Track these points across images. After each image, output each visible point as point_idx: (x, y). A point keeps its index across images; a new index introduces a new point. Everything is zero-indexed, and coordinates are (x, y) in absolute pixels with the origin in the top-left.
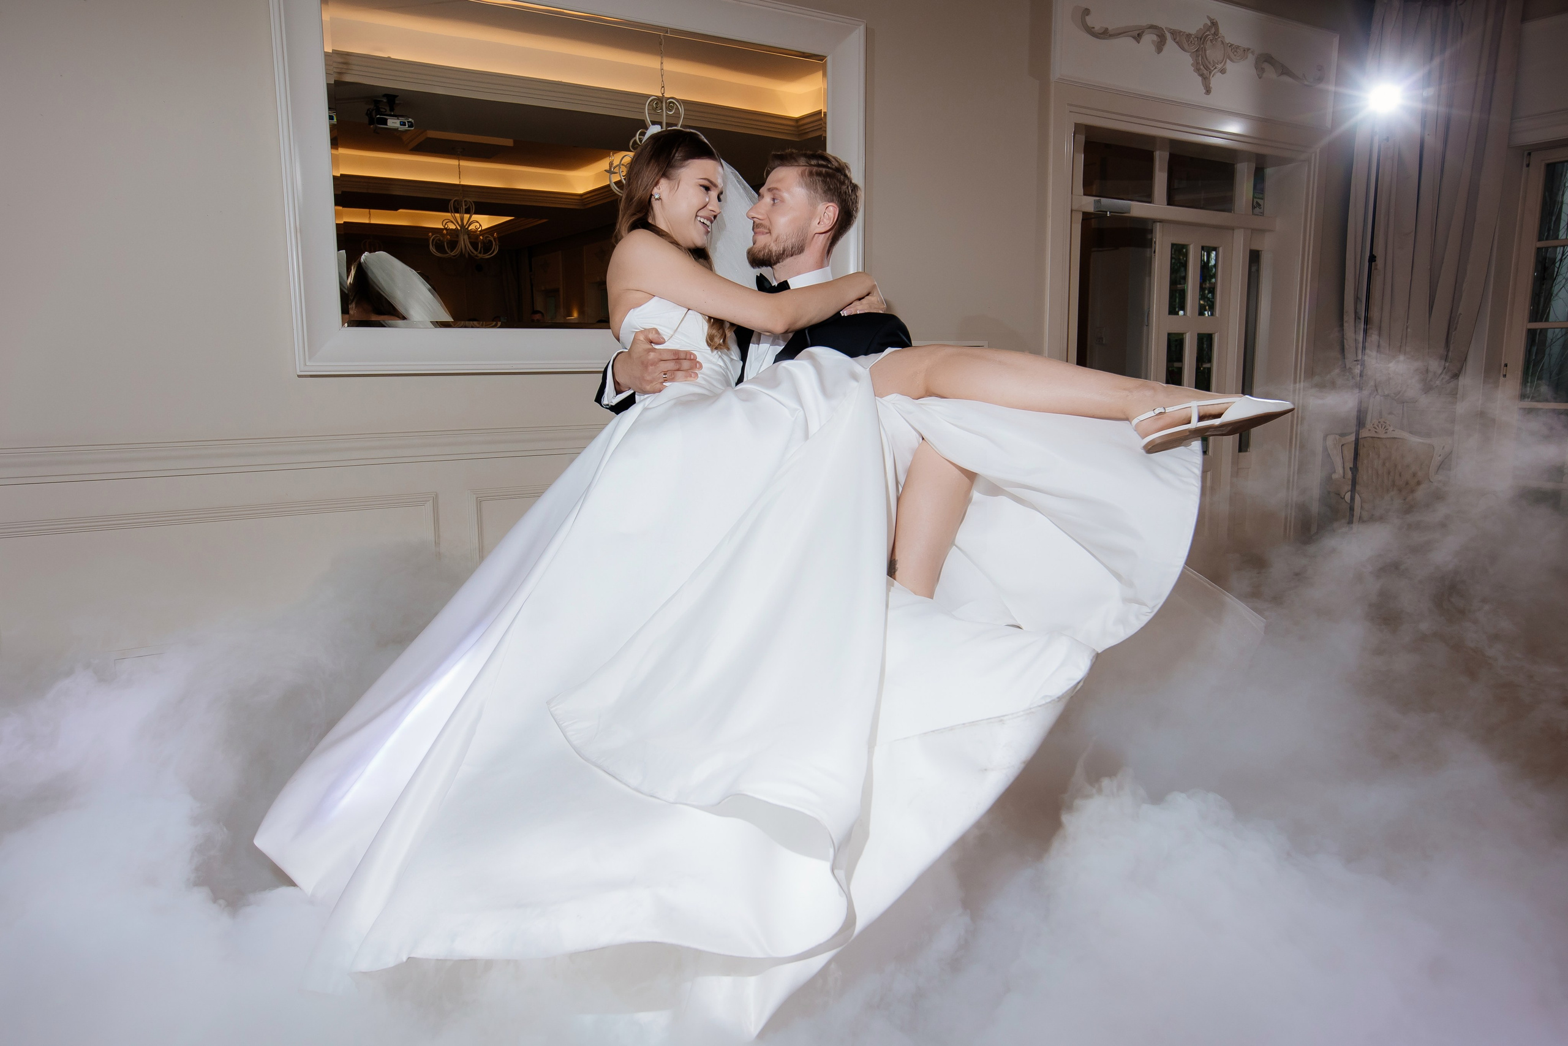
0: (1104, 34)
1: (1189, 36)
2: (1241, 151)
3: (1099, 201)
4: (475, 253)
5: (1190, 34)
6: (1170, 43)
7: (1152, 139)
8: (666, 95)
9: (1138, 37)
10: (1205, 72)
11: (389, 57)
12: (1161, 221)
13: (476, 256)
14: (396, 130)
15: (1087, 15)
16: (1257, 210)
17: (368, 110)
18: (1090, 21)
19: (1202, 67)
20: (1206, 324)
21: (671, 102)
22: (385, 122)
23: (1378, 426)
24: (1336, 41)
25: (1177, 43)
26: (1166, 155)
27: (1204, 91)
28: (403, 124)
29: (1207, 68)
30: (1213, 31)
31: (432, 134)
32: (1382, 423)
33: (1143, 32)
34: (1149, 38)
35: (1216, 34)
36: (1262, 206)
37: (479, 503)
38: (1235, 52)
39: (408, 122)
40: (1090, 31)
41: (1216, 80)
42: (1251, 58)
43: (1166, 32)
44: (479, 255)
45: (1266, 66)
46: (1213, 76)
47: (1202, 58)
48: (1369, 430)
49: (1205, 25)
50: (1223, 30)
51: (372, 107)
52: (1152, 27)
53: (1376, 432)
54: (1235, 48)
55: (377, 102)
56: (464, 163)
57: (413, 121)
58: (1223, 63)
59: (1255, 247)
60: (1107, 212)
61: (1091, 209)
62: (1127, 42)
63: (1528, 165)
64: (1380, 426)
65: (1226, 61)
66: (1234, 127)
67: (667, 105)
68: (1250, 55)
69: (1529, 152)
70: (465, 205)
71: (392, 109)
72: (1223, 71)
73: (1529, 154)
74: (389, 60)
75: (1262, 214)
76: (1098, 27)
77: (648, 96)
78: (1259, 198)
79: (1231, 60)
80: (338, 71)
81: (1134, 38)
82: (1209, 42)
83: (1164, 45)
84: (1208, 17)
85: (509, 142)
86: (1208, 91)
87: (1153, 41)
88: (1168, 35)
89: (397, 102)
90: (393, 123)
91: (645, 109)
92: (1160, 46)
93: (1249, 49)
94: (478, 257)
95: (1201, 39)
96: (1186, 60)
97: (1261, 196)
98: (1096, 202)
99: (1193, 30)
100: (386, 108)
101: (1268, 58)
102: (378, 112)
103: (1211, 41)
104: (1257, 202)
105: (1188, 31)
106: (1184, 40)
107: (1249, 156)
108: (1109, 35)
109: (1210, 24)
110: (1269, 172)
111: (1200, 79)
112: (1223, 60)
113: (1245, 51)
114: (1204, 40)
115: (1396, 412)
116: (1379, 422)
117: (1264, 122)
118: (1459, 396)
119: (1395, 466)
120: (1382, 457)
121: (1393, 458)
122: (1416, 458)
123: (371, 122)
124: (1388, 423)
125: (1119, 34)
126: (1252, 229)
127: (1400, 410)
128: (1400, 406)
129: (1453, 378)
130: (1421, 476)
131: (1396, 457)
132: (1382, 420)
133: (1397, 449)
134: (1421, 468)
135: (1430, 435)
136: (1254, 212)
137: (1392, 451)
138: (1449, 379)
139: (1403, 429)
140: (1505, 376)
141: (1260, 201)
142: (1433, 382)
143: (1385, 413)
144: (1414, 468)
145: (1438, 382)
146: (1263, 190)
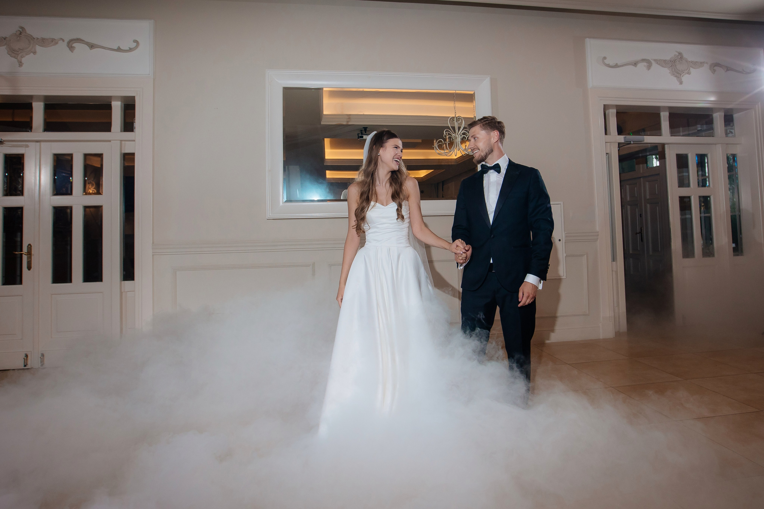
0: (616, 66)
1: (665, 61)
2: (714, 108)
6: (654, 64)
7: (657, 108)
8: (457, 116)
10: (677, 75)
11: (364, 114)
12: (668, 144)
15: (605, 59)
16: (730, 135)
17: (358, 134)
18: (607, 61)
19: (675, 73)
20: (703, 192)
21: (459, 118)
22: (362, 137)
24: (761, 52)
25: (659, 64)
26: (667, 114)
27: (679, 83)
29: (678, 73)
30: (680, 57)
33: (638, 62)
34: (642, 66)
36: (734, 133)
38: (696, 64)
40: (609, 66)
41: (685, 78)
43: (651, 61)
45: (716, 68)
46: (682, 76)
47: (675, 69)
49: (675, 55)
50: (685, 56)
51: (359, 132)
52: (643, 60)
55: (361, 130)
58: (688, 70)
59: (730, 153)
60: (631, 142)
61: (623, 141)
62: (630, 67)
65: (690, 69)
66: (712, 99)
68: (706, 65)
71: (365, 132)
72: (689, 73)
75: (734, 136)
76: (612, 64)
77: (449, 117)
78: (730, 129)
79: (693, 67)
81: (633, 65)
82: (677, 62)
83: (651, 66)
84: (676, 51)
85: (420, 141)
86: (681, 83)
87: (645, 66)
88: (653, 62)
89: (367, 130)
91: (447, 122)
92: (649, 67)
93: (704, 62)
95: (673, 61)
96: (666, 71)
97: (732, 128)
98: (625, 138)
99: (668, 58)
100: (364, 132)
101: (717, 65)
102: (362, 134)
103: (679, 61)
104: (730, 131)
105: (665, 59)
106: (663, 63)
107: (718, 110)
108: (618, 66)
109: (677, 54)
110: (735, 116)
111: (675, 78)
112: (688, 69)
113: (702, 64)
114: (675, 62)
117: (721, 94)
123: (359, 138)
125: (624, 65)
126: (727, 144)
136: (726, 136)
141: (732, 130)
146: (733, 125)
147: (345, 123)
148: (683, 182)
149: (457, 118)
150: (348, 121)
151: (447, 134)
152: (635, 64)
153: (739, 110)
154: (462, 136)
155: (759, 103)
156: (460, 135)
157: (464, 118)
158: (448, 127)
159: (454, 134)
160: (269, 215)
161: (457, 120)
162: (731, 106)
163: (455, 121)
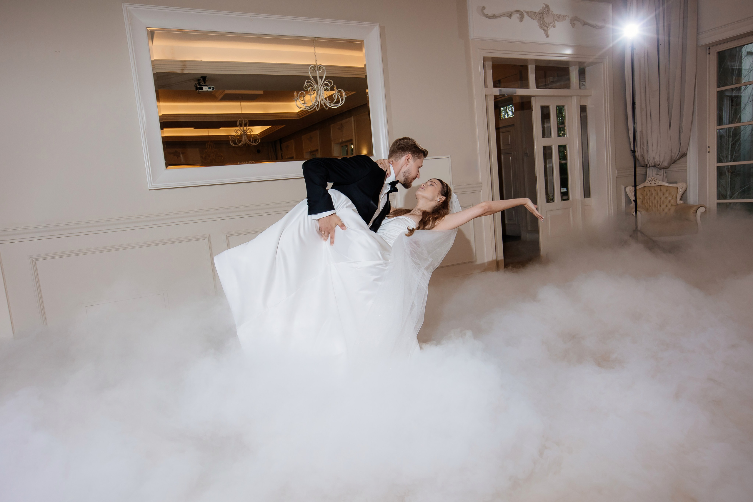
0: (494, 17)
1: (535, 13)
2: (571, 61)
3: (501, 90)
4: (250, 143)
5: (535, 12)
6: (526, 17)
7: (526, 60)
8: (318, 64)
9: (510, 16)
10: (545, 28)
11: (201, 61)
12: (534, 96)
13: (251, 144)
14: (207, 91)
15: (484, 9)
16: (583, 87)
17: (195, 84)
18: (486, 12)
19: (543, 26)
20: (562, 141)
21: (320, 67)
22: (202, 88)
23: (651, 181)
25: (530, 16)
26: (534, 67)
27: (546, 36)
28: (210, 88)
29: (545, 26)
30: (547, 9)
31: (227, 92)
32: (653, 179)
33: (512, 14)
34: (515, 16)
35: (548, 11)
36: (585, 85)
37: (228, 237)
38: (559, 18)
39: (212, 87)
40: (487, 16)
41: (551, 31)
42: (568, 20)
43: (523, 12)
44: (252, 144)
45: (576, 22)
46: (549, 29)
47: (543, 22)
48: (647, 183)
49: (543, 7)
50: (551, 8)
51: (197, 83)
52: (517, 11)
53: (650, 183)
54: (559, 16)
55: (199, 80)
56: (243, 104)
57: (214, 87)
59: (582, 104)
60: (505, 94)
61: (498, 94)
62: (506, 18)
63: (709, 54)
64: (652, 181)
65: (555, 23)
66: (570, 52)
67: (319, 68)
68: (567, 18)
69: (709, 47)
70: (244, 122)
71: (205, 83)
72: (554, 27)
73: (709, 48)
74: (201, 62)
75: (585, 88)
76: (490, 14)
77: (309, 65)
78: (583, 82)
79: (557, 21)
80: (181, 69)
81: (508, 17)
82: (545, 15)
83: (523, 18)
84: (544, 4)
85: (261, 92)
86: (548, 36)
87: (518, 17)
88: (525, 14)
89: (206, 79)
90: (205, 88)
91: (308, 71)
92: (521, 19)
93: (566, 16)
94: (252, 145)
95: (541, 14)
96: (535, 24)
97: (584, 80)
98: (500, 90)
99: (537, 10)
100: (202, 83)
101: (576, 19)
102: (200, 84)
103: (546, 14)
104: (582, 83)
105: (534, 11)
106: (533, 15)
107: (575, 63)
108: (496, 17)
109: (545, 6)
110: (587, 69)
111: (543, 31)
112: (553, 21)
113: (564, 17)
114: (543, 14)
115: (659, 174)
116: (652, 179)
117: (577, 47)
118: (688, 163)
119: (660, 198)
120: (654, 195)
121: (659, 195)
122: (670, 194)
123: (197, 89)
124: (656, 179)
125: (500, 16)
126: (580, 96)
127: (661, 172)
128: (661, 170)
129: (684, 155)
130: (673, 202)
131: (660, 194)
132: (653, 178)
133: (661, 190)
134: (672, 198)
135: (676, 183)
136: (580, 88)
137: (659, 191)
138: (682, 156)
139: (663, 181)
140: (709, 152)
141: (584, 83)
142: (675, 158)
143: (654, 174)
144: (670, 198)
145: (677, 158)
146: (585, 78)
147: (179, 71)
148: (545, 133)
149: (318, 67)
150: (183, 68)
151: (309, 85)
153: (592, 64)
154: (325, 87)
155: (607, 57)
156: (322, 87)
158: (308, 77)
159: (316, 86)
160: (152, 185)
161: (318, 69)
162: (591, 60)
163: (316, 70)
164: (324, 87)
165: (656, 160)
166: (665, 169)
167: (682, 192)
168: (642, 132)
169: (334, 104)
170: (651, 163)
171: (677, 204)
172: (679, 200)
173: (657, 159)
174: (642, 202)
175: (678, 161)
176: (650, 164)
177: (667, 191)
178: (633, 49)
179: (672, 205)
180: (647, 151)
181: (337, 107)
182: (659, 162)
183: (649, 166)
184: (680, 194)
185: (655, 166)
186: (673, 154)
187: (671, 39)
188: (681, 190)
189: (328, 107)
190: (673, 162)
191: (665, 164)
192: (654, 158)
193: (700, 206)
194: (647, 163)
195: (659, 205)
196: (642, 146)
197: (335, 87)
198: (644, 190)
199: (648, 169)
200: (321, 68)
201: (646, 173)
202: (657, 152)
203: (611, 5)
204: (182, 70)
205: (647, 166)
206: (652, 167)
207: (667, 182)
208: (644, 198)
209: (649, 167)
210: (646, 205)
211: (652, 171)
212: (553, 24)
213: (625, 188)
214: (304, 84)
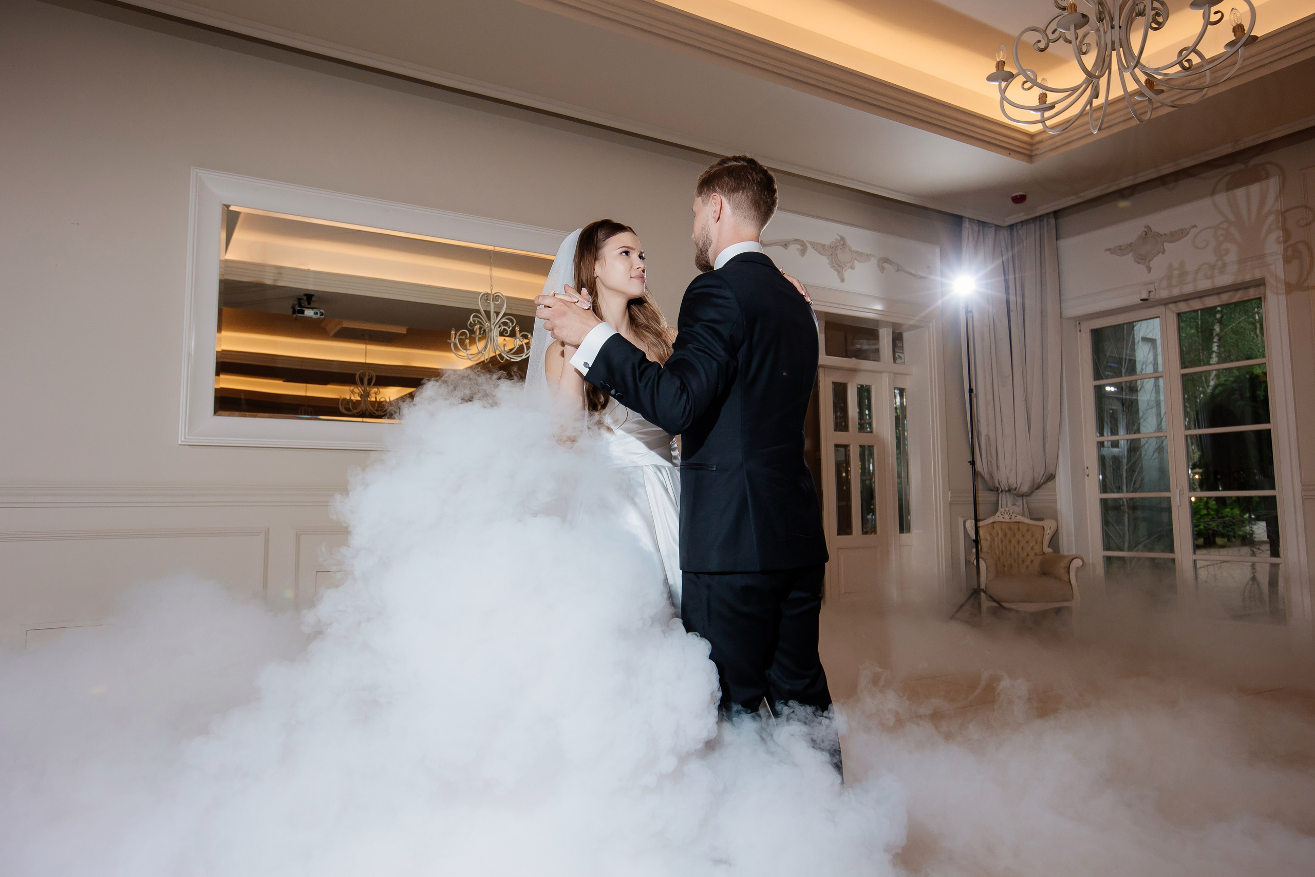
1: (823, 246)
2: (881, 321)
5: (825, 245)
6: (810, 250)
8: (494, 292)
10: (839, 268)
13: (374, 413)
14: (311, 318)
16: (899, 361)
17: (293, 305)
19: (836, 265)
20: (865, 439)
21: (497, 297)
22: (303, 312)
23: (1004, 514)
24: (938, 250)
25: (816, 250)
27: (840, 280)
28: (316, 314)
29: (840, 266)
30: (842, 243)
31: (347, 324)
32: (1007, 511)
33: (789, 243)
34: (794, 248)
35: (844, 244)
36: (903, 358)
37: (298, 536)
38: (862, 257)
39: (320, 312)
41: (848, 273)
42: (874, 261)
43: (807, 243)
44: (376, 412)
45: (885, 265)
46: (845, 271)
47: (835, 259)
48: (998, 517)
49: (836, 239)
50: (849, 242)
51: (296, 303)
52: (796, 241)
53: (1003, 518)
54: (861, 254)
55: (299, 299)
56: (371, 347)
57: (324, 312)
63: (1080, 331)
64: (1006, 513)
65: (854, 261)
66: (878, 307)
67: (495, 299)
68: (873, 259)
69: (1079, 320)
70: (369, 376)
71: (309, 304)
72: (852, 268)
73: (1080, 323)
74: (310, 271)
75: (904, 363)
78: (899, 353)
79: (857, 260)
80: (275, 278)
81: (783, 247)
82: (839, 250)
83: (805, 251)
84: (838, 234)
85: (403, 330)
86: (843, 280)
87: (798, 249)
88: (809, 245)
89: (313, 299)
90: (309, 313)
91: (478, 301)
92: (803, 252)
93: (871, 255)
95: (833, 248)
96: (824, 260)
97: (901, 351)
99: (827, 242)
100: (305, 303)
101: (887, 260)
102: (300, 305)
103: (841, 249)
104: (898, 355)
105: (823, 243)
106: (820, 248)
107: (886, 324)
109: (839, 238)
110: (906, 335)
111: (835, 273)
112: (852, 261)
113: (869, 256)
114: (836, 248)
115: (1017, 504)
116: (1005, 511)
117: (889, 301)
118: (1057, 490)
119: (1019, 542)
120: (1008, 536)
121: (1017, 537)
122: (1033, 536)
123: (294, 312)
124: (1011, 511)
125: (771, 244)
126: (895, 373)
127: (1019, 502)
128: (1019, 498)
129: (1051, 477)
130: (1037, 549)
131: (1019, 536)
132: (1007, 509)
133: (1019, 529)
134: (1036, 543)
135: (1041, 519)
136: (895, 362)
137: (1016, 531)
138: (1049, 478)
139: (1023, 515)
140: (1088, 476)
141: (901, 355)
142: (1039, 481)
143: (1009, 504)
144: (1032, 543)
145: (1042, 481)
146: (903, 347)
147: (269, 282)
148: (841, 424)
149: (493, 296)
150: (278, 279)
151: (477, 321)
152: (786, 245)
153: (913, 327)
154: (503, 327)
155: (934, 321)
156: (498, 326)
157: (507, 298)
158: (478, 311)
159: (487, 323)
160: (185, 438)
161: (493, 299)
162: (911, 322)
163: (490, 300)
164: (500, 326)
165: (1010, 481)
166: (1026, 496)
167: (1051, 534)
168: (988, 436)
169: (512, 354)
170: (1004, 485)
171: (1044, 553)
172: (1046, 547)
173: (1012, 481)
174: (991, 546)
175: (1045, 486)
176: (1003, 488)
177: (1028, 531)
178: (968, 312)
179: (1036, 555)
180: (997, 466)
181: (520, 359)
182: (1015, 485)
183: (1000, 490)
184: (1047, 538)
185: (1009, 490)
186: (1036, 475)
187: (1027, 302)
188: (1048, 532)
189: (505, 359)
190: (1037, 487)
191: (1025, 488)
192: (1008, 479)
193: (1074, 557)
194: (997, 485)
195: (1016, 553)
196: (989, 458)
197: (517, 329)
198: (994, 528)
199: (1000, 495)
200: (499, 298)
201: (998, 501)
202: (1011, 470)
203: (939, 248)
204: (276, 280)
205: (997, 490)
206: (1006, 492)
207: (1029, 516)
208: (993, 540)
209: (1002, 491)
210: (996, 551)
211: (1006, 498)
212: (851, 263)
213: (965, 522)
214: (469, 319)
